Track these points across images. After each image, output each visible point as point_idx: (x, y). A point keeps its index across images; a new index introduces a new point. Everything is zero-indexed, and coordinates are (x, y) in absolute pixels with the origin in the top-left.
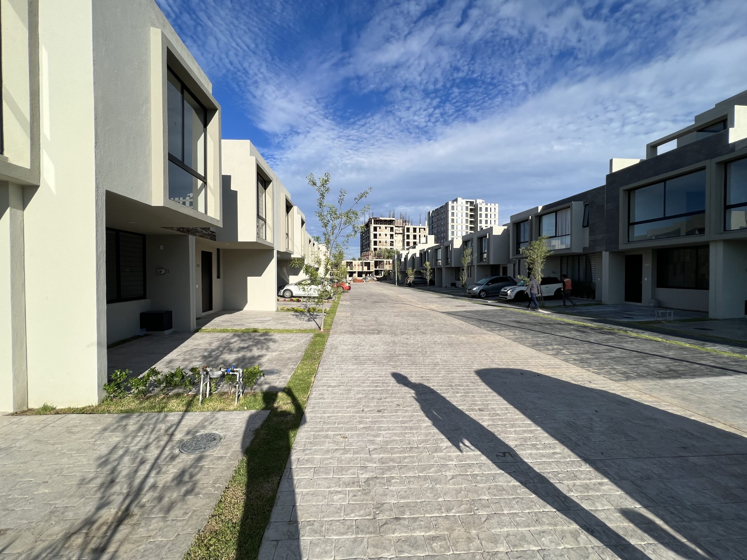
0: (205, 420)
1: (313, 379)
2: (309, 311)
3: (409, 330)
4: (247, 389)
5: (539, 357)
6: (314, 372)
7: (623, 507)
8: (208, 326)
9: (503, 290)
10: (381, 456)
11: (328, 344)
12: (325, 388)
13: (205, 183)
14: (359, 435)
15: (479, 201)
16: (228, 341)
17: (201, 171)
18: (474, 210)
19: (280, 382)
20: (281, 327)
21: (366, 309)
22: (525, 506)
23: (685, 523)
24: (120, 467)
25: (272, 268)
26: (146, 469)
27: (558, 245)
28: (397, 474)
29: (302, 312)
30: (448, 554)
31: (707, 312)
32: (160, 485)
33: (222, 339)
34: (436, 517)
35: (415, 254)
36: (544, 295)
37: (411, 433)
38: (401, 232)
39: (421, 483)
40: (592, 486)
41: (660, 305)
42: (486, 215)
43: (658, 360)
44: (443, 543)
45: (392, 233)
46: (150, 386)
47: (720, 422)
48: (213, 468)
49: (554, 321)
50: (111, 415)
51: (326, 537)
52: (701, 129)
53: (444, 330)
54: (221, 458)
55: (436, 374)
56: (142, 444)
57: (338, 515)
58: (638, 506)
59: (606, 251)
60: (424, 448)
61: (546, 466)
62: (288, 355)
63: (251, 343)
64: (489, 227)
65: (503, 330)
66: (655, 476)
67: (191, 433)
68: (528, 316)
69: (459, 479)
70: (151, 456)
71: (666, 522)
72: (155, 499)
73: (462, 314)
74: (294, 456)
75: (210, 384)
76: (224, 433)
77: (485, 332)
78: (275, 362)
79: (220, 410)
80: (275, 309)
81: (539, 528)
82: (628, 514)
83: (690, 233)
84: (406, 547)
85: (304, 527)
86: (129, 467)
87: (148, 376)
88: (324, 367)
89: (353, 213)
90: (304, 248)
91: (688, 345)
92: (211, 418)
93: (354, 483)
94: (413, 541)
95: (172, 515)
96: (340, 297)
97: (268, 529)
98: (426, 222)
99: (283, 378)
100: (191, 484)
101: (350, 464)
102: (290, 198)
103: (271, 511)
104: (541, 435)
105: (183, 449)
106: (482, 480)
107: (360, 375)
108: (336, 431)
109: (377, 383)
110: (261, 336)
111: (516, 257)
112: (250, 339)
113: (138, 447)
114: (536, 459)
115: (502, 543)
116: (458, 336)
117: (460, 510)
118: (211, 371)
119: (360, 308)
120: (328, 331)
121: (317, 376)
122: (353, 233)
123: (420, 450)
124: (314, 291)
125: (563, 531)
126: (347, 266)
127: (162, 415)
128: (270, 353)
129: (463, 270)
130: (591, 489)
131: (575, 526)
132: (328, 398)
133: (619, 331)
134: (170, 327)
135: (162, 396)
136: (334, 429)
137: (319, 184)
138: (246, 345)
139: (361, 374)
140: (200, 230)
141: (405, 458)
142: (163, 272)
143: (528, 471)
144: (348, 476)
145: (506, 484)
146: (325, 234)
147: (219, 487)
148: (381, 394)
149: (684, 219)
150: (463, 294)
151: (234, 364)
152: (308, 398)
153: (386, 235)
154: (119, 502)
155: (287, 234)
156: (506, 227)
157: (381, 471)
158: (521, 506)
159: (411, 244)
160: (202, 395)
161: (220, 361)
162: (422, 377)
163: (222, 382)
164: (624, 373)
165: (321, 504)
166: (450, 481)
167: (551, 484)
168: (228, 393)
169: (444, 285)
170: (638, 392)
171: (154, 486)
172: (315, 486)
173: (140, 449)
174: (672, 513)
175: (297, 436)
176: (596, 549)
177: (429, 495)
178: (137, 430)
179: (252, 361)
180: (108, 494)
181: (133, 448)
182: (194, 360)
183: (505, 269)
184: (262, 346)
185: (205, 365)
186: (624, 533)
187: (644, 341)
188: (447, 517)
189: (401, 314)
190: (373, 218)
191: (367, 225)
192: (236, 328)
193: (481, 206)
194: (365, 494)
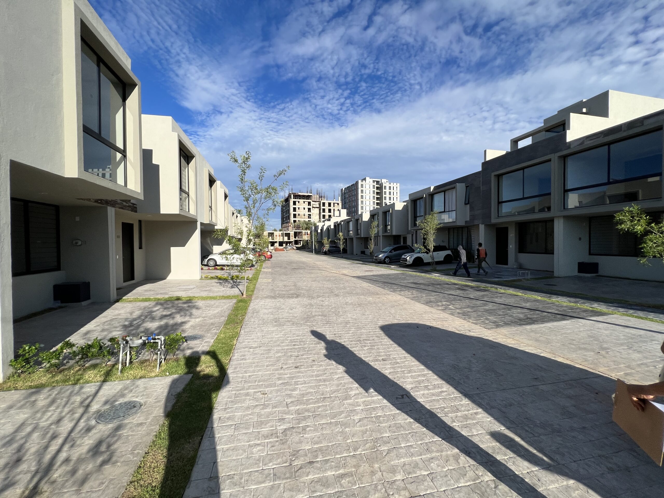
0: (126, 388)
1: (235, 342)
2: (232, 279)
3: (324, 293)
4: (169, 355)
5: (431, 312)
6: (236, 335)
7: (492, 430)
8: (130, 296)
9: (403, 257)
10: (298, 407)
11: (250, 308)
12: (247, 349)
13: (125, 156)
14: (278, 391)
15: (384, 181)
16: (150, 310)
17: (120, 144)
18: (380, 188)
19: (203, 346)
20: (204, 294)
21: (286, 275)
22: (418, 439)
23: (536, 438)
24: (28, 444)
25: (196, 238)
26: (59, 443)
27: (447, 218)
28: (311, 422)
29: (226, 280)
30: (355, 488)
31: (553, 272)
32: (74, 458)
33: (145, 308)
34: (345, 456)
35: (330, 226)
36: (436, 260)
37: (324, 385)
38: (318, 206)
39: (333, 428)
40: (470, 416)
41: (521, 267)
42: (390, 193)
43: (519, 310)
44: (351, 478)
45: (309, 207)
46: (64, 359)
47: (560, 356)
48: (132, 435)
49: (444, 281)
50: (18, 391)
51: (246, 488)
52: (548, 130)
53: (354, 292)
54: (141, 424)
55: (347, 331)
56: (55, 417)
57: (256, 466)
58: (503, 428)
59: (482, 224)
60: (336, 397)
61: (435, 403)
62: (211, 320)
63: (174, 311)
64: (392, 203)
65: (403, 291)
66: (516, 403)
67: (109, 403)
68: (423, 278)
69: (365, 421)
70: (64, 429)
71: (523, 439)
72: (68, 472)
73: (369, 278)
74: (216, 415)
75: (130, 353)
76: (145, 400)
77: (389, 292)
78: (199, 328)
79: (141, 378)
80: (199, 278)
81: (428, 456)
82: (496, 436)
83: (542, 210)
84: (318, 487)
85: (225, 481)
86: (38, 444)
87: (62, 348)
88: (246, 330)
89: (273, 189)
90: (228, 219)
91: (539, 298)
92: (131, 386)
93: (272, 435)
94: (324, 480)
95: (87, 487)
96: (262, 265)
97: (189, 487)
98: (340, 198)
99: (206, 342)
100: (108, 453)
101: (268, 418)
102: (213, 173)
103: (192, 470)
104: (432, 378)
105: (99, 420)
106: (384, 420)
107: (279, 336)
108: (256, 389)
109: (295, 342)
110: (185, 303)
111: (413, 229)
112: (173, 306)
113: (49, 422)
114: (427, 398)
115: (400, 472)
116: (366, 297)
117: (365, 448)
118: (131, 340)
119: (280, 275)
120: (250, 297)
121: (239, 338)
122: (273, 207)
123: (332, 399)
124: (237, 259)
125: (447, 456)
126: (269, 237)
127: (77, 387)
128: (193, 320)
129: (371, 239)
130: (469, 418)
131: (456, 451)
132: (249, 359)
133: (492, 289)
134: (88, 298)
135: (78, 368)
136: (255, 387)
137: (240, 161)
138: (169, 313)
139: (281, 335)
140: (119, 201)
141: (319, 407)
142: (80, 243)
143: (421, 408)
144: (267, 429)
145: (403, 422)
146: (246, 208)
147: (138, 453)
148: (298, 352)
149: (537, 199)
150: (371, 260)
151: (156, 332)
152: (230, 360)
153: (304, 209)
154: (26, 481)
155: (211, 207)
156: (405, 204)
157: (297, 421)
158: (415, 439)
159: (327, 217)
160: (122, 364)
161: (142, 329)
162: (335, 334)
163: (143, 349)
164: (495, 322)
165: (241, 457)
166: (358, 424)
167: (439, 418)
168: (149, 360)
169: (355, 253)
170: (504, 337)
171: (67, 460)
172: (235, 442)
173: (51, 424)
174: (527, 431)
175: (219, 396)
176: (472, 467)
177: (339, 438)
178: (48, 405)
179: (175, 327)
180: (12, 474)
181: (43, 424)
182: (114, 329)
183: (405, 239)
184: (185, 313)
185: (125, 334)
186: (493, 452)
187: (509, 296)
188: (354, 456)
189: (317, 279)
190: (293, 193)
191: (287, 200)
192: (159, 297)
193: (385, 185)
194: (283, 443)
